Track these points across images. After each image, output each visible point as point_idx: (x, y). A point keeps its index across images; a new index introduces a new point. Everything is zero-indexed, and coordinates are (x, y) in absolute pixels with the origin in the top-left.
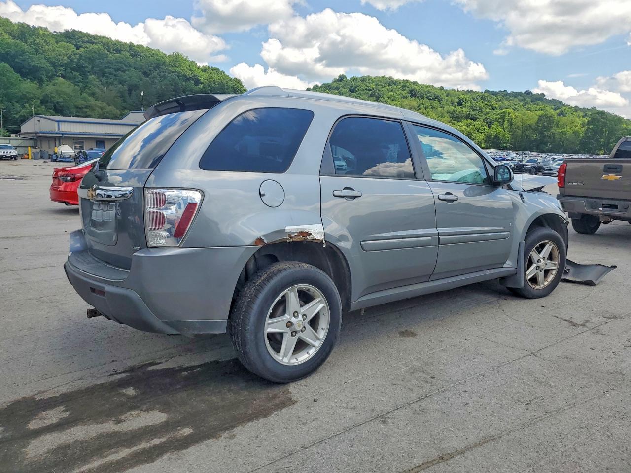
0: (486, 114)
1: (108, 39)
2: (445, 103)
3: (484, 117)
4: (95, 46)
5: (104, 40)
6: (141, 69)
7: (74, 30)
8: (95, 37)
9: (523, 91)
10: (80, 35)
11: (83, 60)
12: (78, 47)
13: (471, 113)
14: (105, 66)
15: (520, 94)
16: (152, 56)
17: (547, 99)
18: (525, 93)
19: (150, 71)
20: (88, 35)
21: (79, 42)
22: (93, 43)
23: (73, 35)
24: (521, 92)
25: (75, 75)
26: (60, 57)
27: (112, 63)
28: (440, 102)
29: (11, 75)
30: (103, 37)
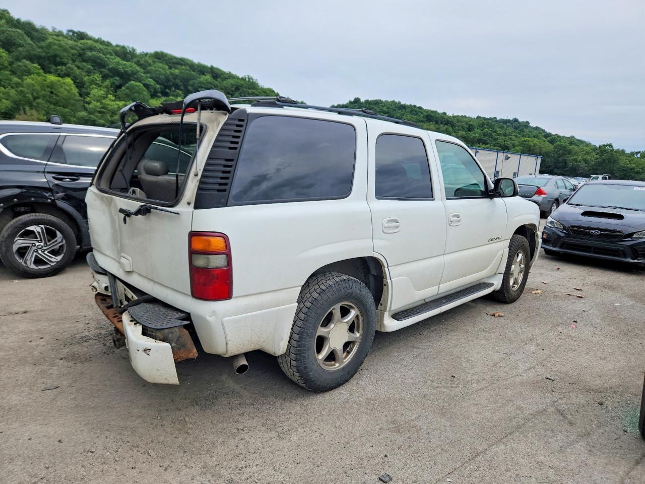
0: (495, 140)
1: (190, 61)
2: (457, 128)
3: (494, 142)
4: (183, 67)
5: (189, 62)
6: (225, 89)
7: (162, 53)
8: (181, 59)
9: (511, 119)
10: (170, 57)
11: (178, 79)
12: (170, 68)
13: (483, 138)
14: (198, 86)
15: (508, 121)
16: (229, 78)
17: (531, 127)
18: (512, 120)
19: (232, 91)
20: (176, 58)
21: (170, 63)
22: (182, 65)
23: (163, 57)
24: (509, 120)
25: (178, 93)
26: (161, 76)
27: (204, 83)
28: (452, 126)
29: (145, 93)
30: (188, 60)
